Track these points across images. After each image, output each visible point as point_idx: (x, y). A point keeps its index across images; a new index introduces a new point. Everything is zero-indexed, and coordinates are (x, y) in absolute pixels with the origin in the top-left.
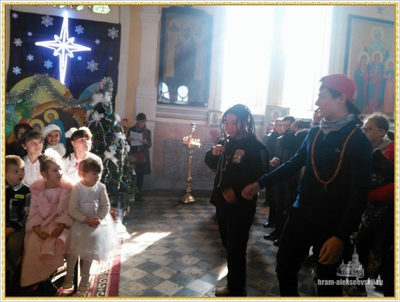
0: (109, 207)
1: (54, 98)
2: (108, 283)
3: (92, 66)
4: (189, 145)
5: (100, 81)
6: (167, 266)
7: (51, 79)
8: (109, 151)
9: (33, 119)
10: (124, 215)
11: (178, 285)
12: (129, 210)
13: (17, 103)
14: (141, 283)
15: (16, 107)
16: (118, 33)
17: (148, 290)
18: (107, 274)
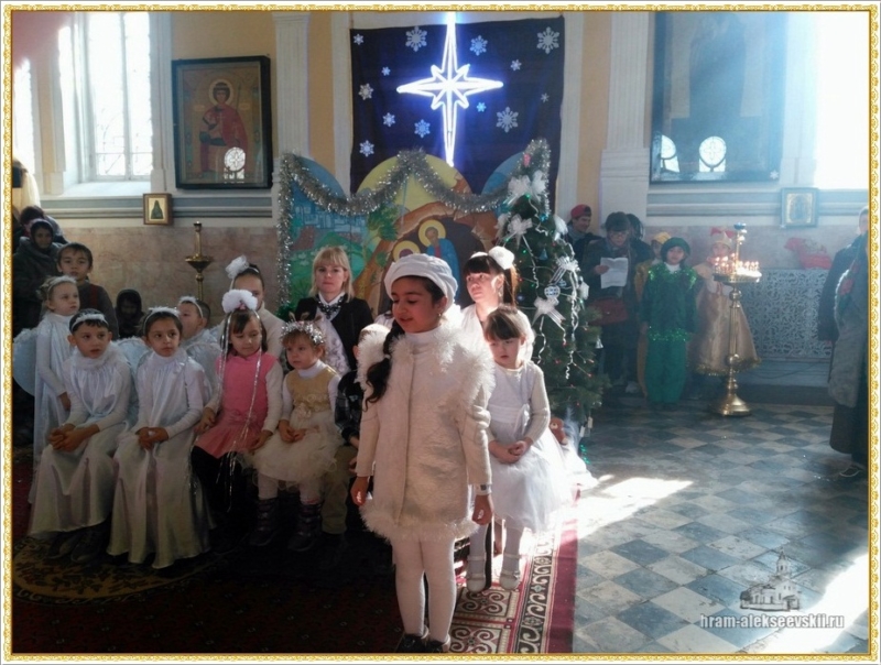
0: (548, 418)
1: (435, 196)
2: (553, 575)
3: (507, 119)
4: (732, 278)
5: (524, 149)
6: (682, 555)
7: (429, 158)
8: (545, 298)
9: (400, 240)
10: (582, 435)
11: (710, 601)
12: (590, 425)
13: (371, 213)
14: (623, 585)
15: (369, 222)
16: (558, 38)
17: (640, 603)
18: (550, 558)
